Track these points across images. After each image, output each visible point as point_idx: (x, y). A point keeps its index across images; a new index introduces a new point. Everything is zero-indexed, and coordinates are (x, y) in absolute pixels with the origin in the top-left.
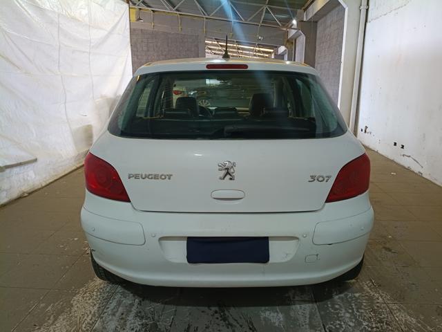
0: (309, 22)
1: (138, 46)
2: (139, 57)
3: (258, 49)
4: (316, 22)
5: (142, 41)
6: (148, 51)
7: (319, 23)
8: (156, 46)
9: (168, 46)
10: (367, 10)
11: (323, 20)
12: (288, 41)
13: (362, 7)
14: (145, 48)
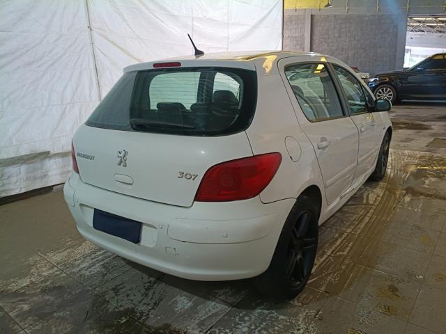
1: (330, 33)
2: (330, 44)
5: (334, 28)
6: (340, 37)
8: (349, 31)
9: (362, 29)
14: (337, 35)
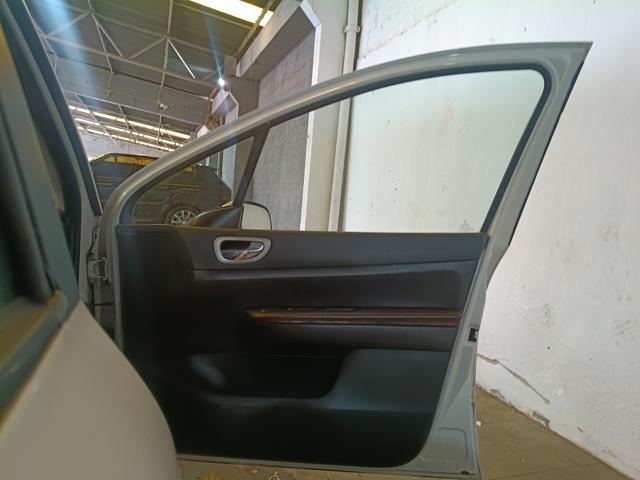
0: (245, 77)
3: (163, 131)
4: (259, 82)
7: (263, 83)
10: (359, 35)
11: (269, 76)
12: (211, 118)
13: (348, 28)
